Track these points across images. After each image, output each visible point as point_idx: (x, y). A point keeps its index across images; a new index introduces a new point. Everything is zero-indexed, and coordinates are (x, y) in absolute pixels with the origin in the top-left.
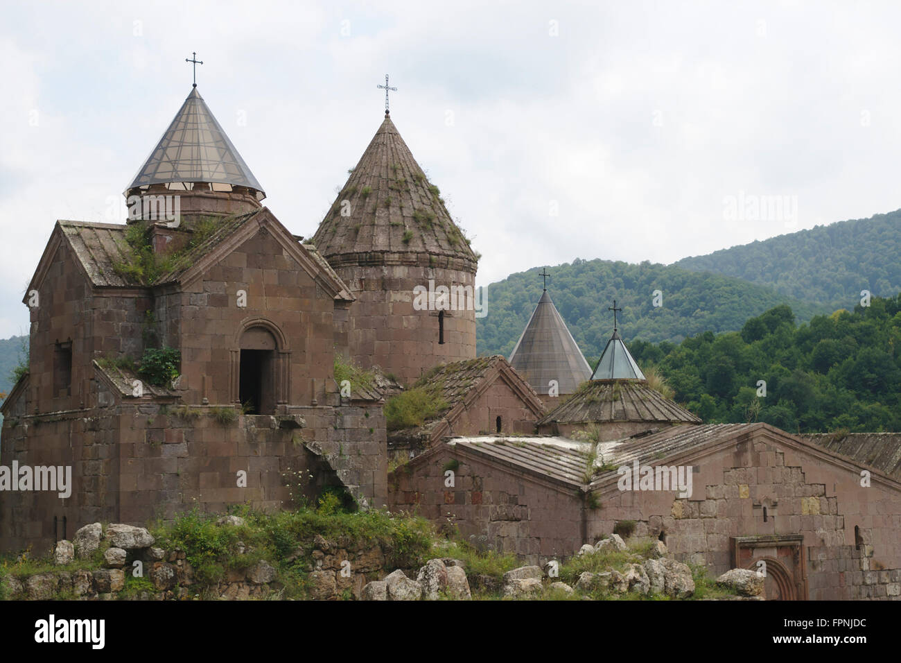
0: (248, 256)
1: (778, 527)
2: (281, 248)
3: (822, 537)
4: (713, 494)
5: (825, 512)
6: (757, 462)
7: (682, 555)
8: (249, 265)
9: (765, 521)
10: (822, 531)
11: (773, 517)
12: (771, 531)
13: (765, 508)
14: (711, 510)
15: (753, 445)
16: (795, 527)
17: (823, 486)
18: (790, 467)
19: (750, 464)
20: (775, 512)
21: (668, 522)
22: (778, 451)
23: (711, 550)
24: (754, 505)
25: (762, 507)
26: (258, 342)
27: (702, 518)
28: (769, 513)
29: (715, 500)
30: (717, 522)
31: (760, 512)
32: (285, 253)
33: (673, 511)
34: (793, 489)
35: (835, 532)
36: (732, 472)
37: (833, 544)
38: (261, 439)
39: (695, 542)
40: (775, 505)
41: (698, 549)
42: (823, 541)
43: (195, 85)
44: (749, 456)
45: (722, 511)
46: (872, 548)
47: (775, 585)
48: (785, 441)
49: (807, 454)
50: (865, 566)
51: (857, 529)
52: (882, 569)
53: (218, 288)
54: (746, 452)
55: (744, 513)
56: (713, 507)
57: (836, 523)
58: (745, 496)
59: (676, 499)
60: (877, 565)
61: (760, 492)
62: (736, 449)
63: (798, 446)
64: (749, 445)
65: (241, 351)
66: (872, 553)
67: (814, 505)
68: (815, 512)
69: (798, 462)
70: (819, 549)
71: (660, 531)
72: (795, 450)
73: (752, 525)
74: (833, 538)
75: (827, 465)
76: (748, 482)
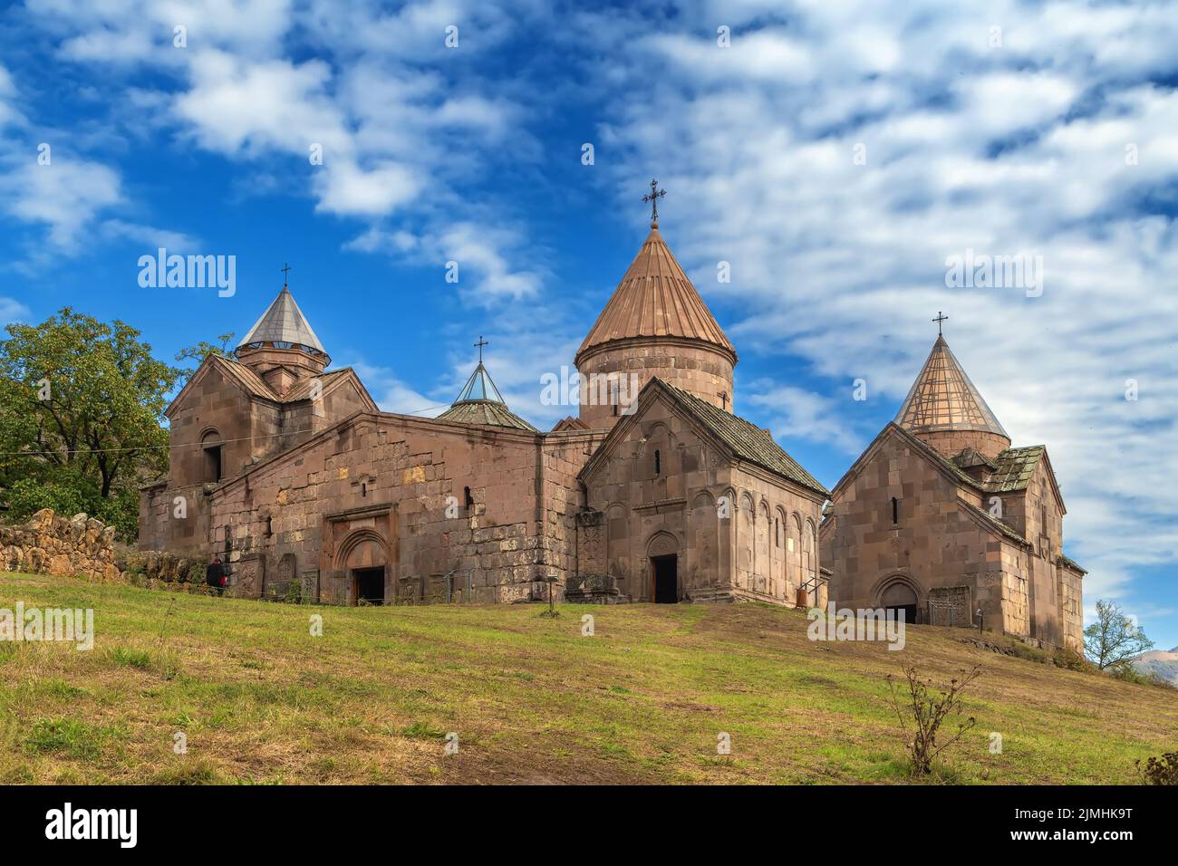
1: (376, 498)
2: (222, 376)
3: (424, 502)
4: (314, 481)
5: (429, 479)
6: (357, 446)
7: (284, 534)
8: (204, 393)
9: (364, 495)
10: (425, 497)
11: (372, 491)
12: (369, 504)
13: (364, 485)
14: (312, 494)
15: (355, 431)
16: (393, 495)
17: (430, 454)
18: (392, 443)
19: (351, 448)
20: (374, 486)
21: (274, 509)
22: (381, 431)
23: (309, 526)
24: (352, 484)
25: (361, 484)
26: (210, 442)
27: (304, 502)
28: (368, 488)
29: (316, 484)
30: (316, 503)
31: (358, 489)
32: (224, 379)
33: (279, 499)
34: (394, 463)
35: (441, 495)
36: (334, 459)
37: (438, 507)
39: (295, 523)
40: (372, 481)
41: (298, 527)
42: (424, 506)
44: (350, 441)
45: (322, 495)
46: (482, 506)
47: (383, 552)
48: (386, 420)
49: (411, 427)
50: (474, 525)
51: (467, 490)
52: (495, 526)
53: (186, 414)
54: (348, 438)
55: (343, 492)
56: (313, 491)
57: (441, 487)
58: (345, 477)
59: (281, 490)
60: (488, 522)
61: (360, 470)
62: (338, 438)
63: (400, 422)
64: (351, 430)
65: (205, 450)
66: (483, 511)
67: (418, 474)
68: (418, 480)
69: (401, 437)
70: (420, 514)
71: (266, 517)
72: (398, 426)
73: (351, 501)
74: (436, 502)
75: (434, 434)
76: (349, 464)
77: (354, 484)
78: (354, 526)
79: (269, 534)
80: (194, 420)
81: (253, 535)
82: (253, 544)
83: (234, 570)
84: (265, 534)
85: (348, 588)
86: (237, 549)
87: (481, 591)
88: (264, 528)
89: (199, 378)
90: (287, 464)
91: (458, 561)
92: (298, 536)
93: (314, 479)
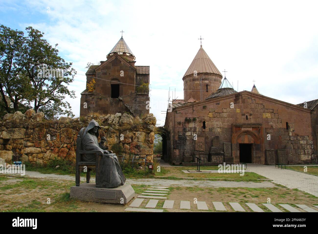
0: (112, 64)
1: (252, 121)
2: (121, 61)
3: (271, 125)
5: (273, 117)
6: (243, 102)
7: (212, 128)
8: (112, 66)
9: (247, 119)
10: (271, 123)
11: (250, 118)
12: (250, 122)
13: (247, 116)
14: (224, 116)
15: (242, 97)
16: (259, 121)
17: (272, 110)
18: (258, 104)
19: (241, 102)
20: (251, 117)
21: (207, 119)
22: (253, 99)
23: (224, 127)
24: (242, 115)
25: (246, 115)
26: (115, 82)
27: (220, 118)
28: (248, 117)
29: (226, 113)
30: (226, 119)
31: (245, 117)
32: (122, 63)
33: (209, 115)
34: (259, 110)
35: (277, 124)
37: (277, 127)
38: (114, 103)
39: (217, 125)
40: (251, 115)
41: (219, 127)
42: (272, 126)
43: (122, 36)
44: (240, 100)
45: (229, 116)
46: (293, 129)
47: (252, 139)
48: (255, 96)
49: (265, 100)
50: (291, 134)
51: (287, 123)
52: (298, 136)
53: (105, 71)
54: (239, 99)
55: (238, 117)
56: (225, 115)
57: (278, 121)
58: (238, 112)
59: (210, 112)
60: (296, 134)
61: (245, 111)
62: (235, 98)
63: (261, 98)
64: (240, 97)
65: (111, 85)
66: (294, 131)
67: (268, 115)
68: (269, 117)
69: (261, 102)
70: (270, 128)
71: (203, 121)
72: (260, 99)
73: (242, 120)
74: (276, 125)
75: (274, 104)
76: (240, 108)
77: (243, 115)
78: (243, 129)
79: (204, 127)
80: (108, 74)
81: (197, 127)
82: (197, 130)
83: (188, 138)
84: (202, 127)
85: (238, 150)
86: (189, 131)
87: (294, 156)
88: (202, 125)
89: (111, 60)
90: (212, 103)
91: (285, 146)
92: (219, 130)
93: (225, 111)
